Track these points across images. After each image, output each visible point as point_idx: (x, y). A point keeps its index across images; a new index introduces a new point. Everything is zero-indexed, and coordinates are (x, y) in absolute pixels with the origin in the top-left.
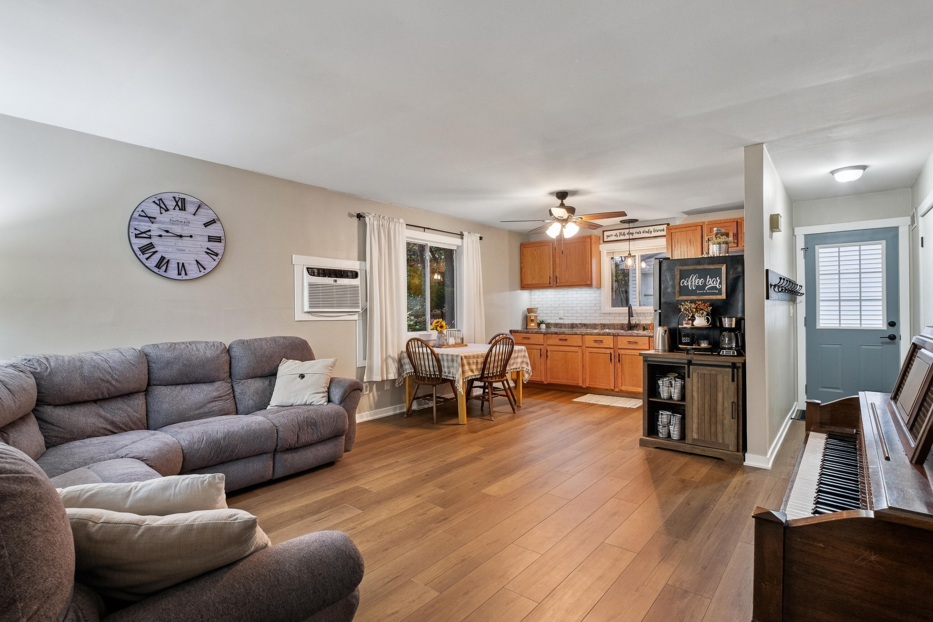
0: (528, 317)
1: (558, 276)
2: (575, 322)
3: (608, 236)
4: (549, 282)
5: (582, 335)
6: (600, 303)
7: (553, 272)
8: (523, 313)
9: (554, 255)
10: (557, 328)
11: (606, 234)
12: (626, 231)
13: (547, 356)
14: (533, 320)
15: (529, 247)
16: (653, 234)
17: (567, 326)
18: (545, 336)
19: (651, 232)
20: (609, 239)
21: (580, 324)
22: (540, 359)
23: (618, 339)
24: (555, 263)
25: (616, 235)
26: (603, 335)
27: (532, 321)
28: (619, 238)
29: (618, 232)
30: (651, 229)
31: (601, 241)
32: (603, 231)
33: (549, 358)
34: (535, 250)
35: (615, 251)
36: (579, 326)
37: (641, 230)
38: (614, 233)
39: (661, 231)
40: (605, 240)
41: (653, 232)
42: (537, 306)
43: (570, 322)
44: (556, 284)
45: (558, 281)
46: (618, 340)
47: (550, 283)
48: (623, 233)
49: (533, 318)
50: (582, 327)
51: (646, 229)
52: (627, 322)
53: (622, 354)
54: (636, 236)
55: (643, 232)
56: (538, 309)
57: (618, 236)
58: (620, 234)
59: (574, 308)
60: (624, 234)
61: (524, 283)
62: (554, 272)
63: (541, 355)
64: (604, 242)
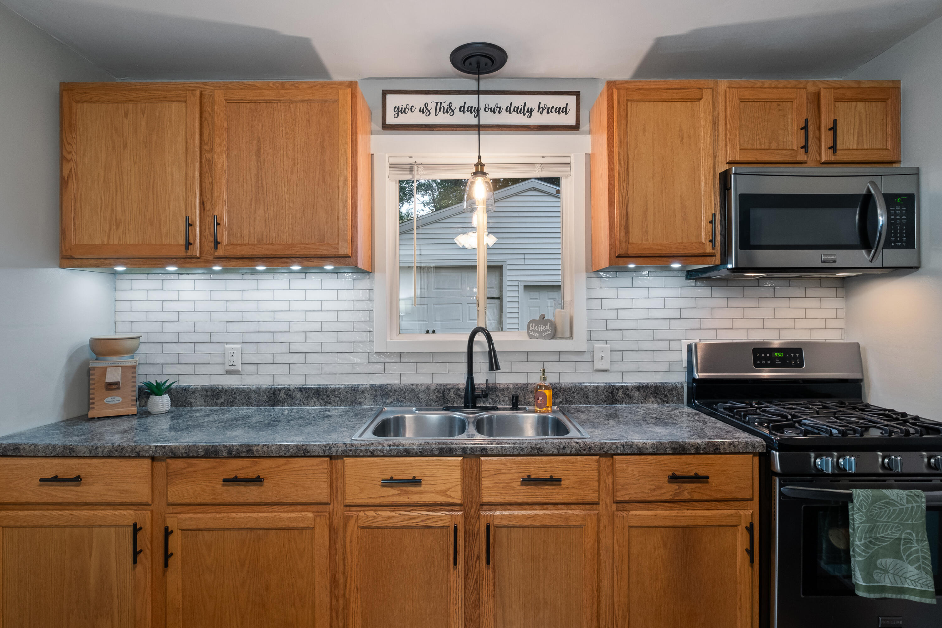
0: (95, 376)
1: (224, 218)
2: (283, 382)
3: (399, 111)
4: (182, 241)
5: (331, 457)
6: (370, 320)
7: (202, 204)
8: (71, 359)
9: (206, 139)
10: (216, 404)
11: (393, 101)
12: (457, 101)
13: (167, 556)
14: (117, 383)
15: (100, 102)
16: (537, 119)
17: (253, 396)
18: (160, 466)
19: (531, 111)
20: (403, 119)
21: (301, 389)
22: (134, 568)
23: (484, 468)
24: (211, 170)
25: (425, 110)
26: (422, 455)
27: (112, 386)
28: (432, 120)
29: (431, 100)
30: (532, 101)
31: (377, 125)
32: (385, 93)
33: (175, 562)
34: (126, 115)
35: (419, 161)
36: (298, 395)
37: (504, 101)
38: (418, 101)
39: (559, 111)
40: (391, 120)
41: (535, 113)
42: (138, 329)
43: (265, 382)
44: (216, 248)
45: (223, 237)
46: (484, 474)
47: (188, 244)
48: (446, 106)
49: (113, 376)
50: (307, 398)
51: (518, 101)
52: (461, 380)
53: (497, 527)
54: (487, 118)
55: (508, 110)
56: (142, 339)
57: (433, 112)
58: (439, 108)
59: (280, 338)
60: (450, 110)
61: (74, 241)
62: (208, 206)
63: (136, 553)
64: (386, 127)
